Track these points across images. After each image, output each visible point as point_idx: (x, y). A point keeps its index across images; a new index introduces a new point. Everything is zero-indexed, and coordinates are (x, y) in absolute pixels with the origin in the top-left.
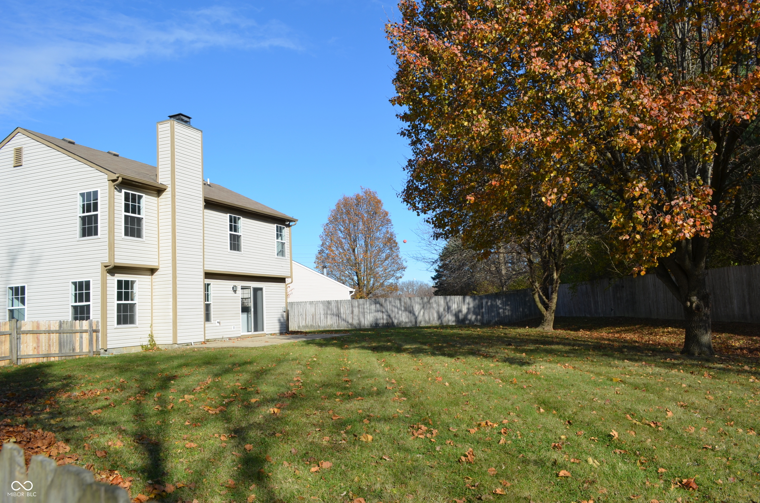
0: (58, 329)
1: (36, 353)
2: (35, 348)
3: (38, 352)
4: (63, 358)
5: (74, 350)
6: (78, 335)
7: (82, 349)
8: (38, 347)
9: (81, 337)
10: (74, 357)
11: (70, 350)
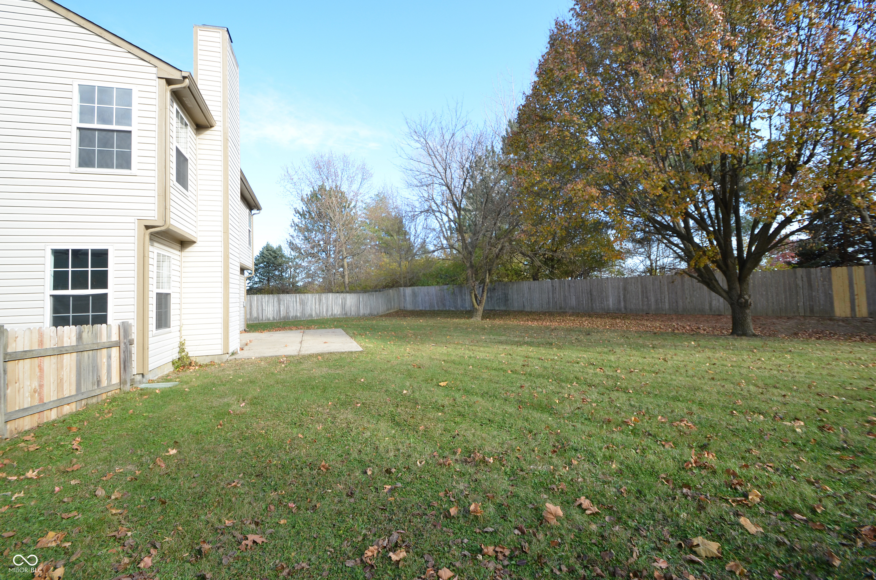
0: (74, 343)
1: (36, 402)
2: (35, 392)
3: (41, 399)
4: (83, 402)
5: (99, 382)
6: (105, 351)
7: (111, 380)
8: (41, 386)
9: (109, 357)
10: (100, 399)
11: (93, 384)
